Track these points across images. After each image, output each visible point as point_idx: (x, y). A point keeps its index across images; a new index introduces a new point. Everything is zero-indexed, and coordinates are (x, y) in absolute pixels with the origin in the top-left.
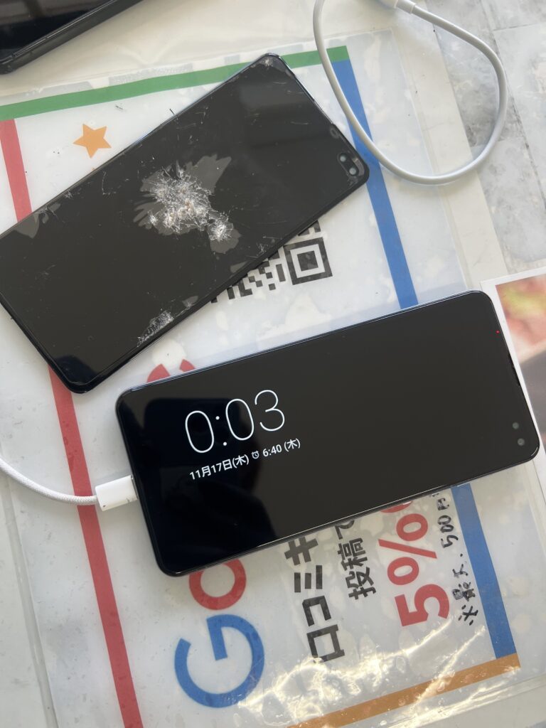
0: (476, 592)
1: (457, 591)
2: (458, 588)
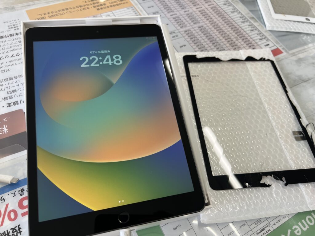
0: (22, 188)
2: (20, 194)
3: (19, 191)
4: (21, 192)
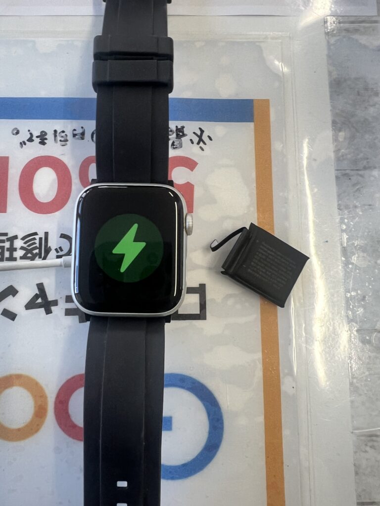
0: (179, 123)
1: (173, 144)
2: (170, 142)
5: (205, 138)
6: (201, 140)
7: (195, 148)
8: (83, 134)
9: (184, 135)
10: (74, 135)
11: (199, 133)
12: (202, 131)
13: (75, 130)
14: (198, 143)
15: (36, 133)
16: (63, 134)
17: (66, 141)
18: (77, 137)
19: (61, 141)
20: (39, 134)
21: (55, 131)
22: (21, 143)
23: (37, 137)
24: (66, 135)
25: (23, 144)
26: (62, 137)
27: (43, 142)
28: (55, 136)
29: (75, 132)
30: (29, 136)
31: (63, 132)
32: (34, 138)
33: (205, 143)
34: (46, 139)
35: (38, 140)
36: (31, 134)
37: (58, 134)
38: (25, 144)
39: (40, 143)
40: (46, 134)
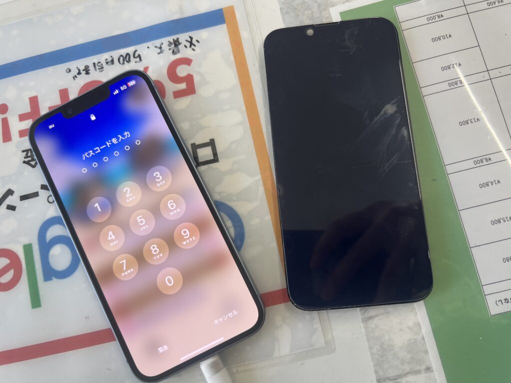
0: (175, 37)
1: (173, 52)
2: (171, 51)
3: (170, 43)
4: (173, 45)
5: (194, 42)
6: (191, 44)
7: (189, 51)
8: (112, 61)
9: (180, 44)
10: (107, 63)
11: (189, 40)
12: (191, 38)
13: (107, 59)
14: (190, 46)
15: (82, 68)
16: (100, 64)
17: (102, 68)
18: (109, 63)
19: (99, 69)
20: (84, 68)
21: (94, 64)
22: (74, 77)
23: (83, 70)
24: (102, 64)
25: (75, 77)
26: (100, 66)
27: (87, 73)
28: (95, 66)
29: (107, 61)
30: (78, 71)
31: (99, 62)
32: (81, 72)
33: (194, 45)
34: (89, 70)
35: (84, 72)
36: (79, 70)
37: (96, 65)
38: (76, 77)
39: (86, 74)
40: (88, 67)
